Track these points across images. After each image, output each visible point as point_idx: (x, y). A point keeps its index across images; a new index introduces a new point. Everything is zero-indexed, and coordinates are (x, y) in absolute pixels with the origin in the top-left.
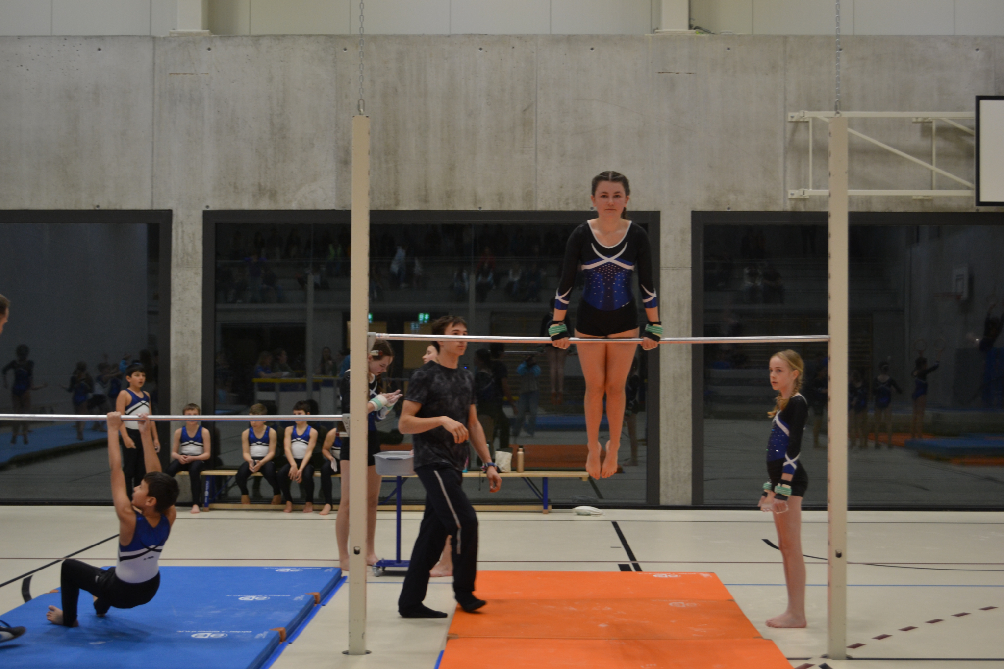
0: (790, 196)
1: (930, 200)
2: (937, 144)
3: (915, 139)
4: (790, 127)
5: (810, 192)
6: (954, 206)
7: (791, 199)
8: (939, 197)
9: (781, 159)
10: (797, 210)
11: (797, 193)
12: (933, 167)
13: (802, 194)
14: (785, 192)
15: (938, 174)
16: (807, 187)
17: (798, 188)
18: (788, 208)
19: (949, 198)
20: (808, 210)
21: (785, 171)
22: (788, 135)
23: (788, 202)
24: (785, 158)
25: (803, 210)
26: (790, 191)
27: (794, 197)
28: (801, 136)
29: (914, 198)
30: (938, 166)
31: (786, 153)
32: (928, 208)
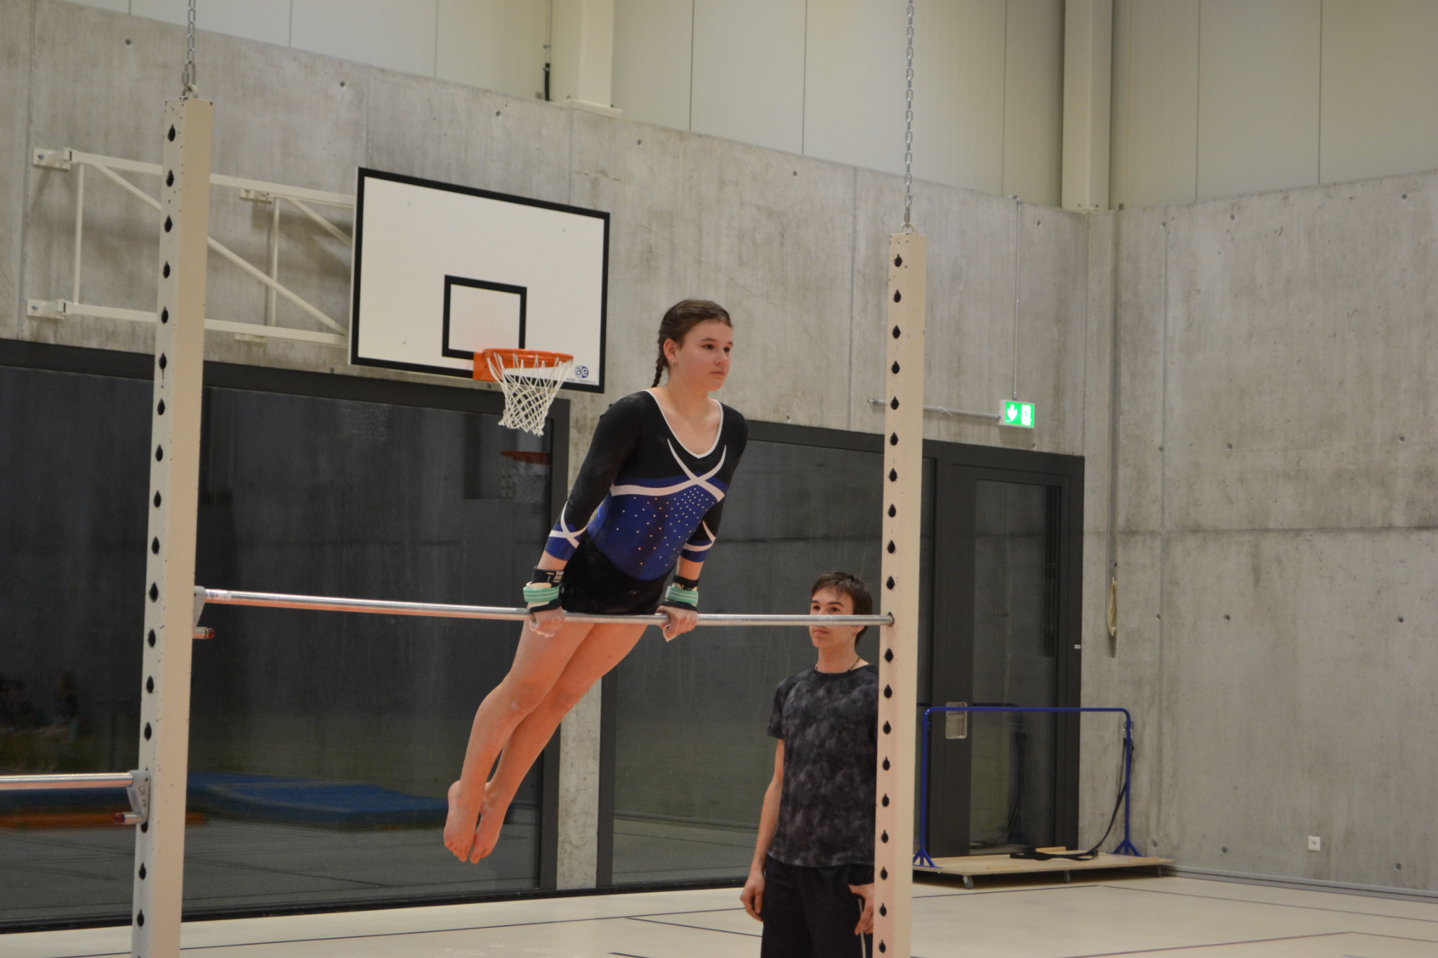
0: (30, 312)
1: (261, 343)
2: (279, 244)
3: (243, 228)
4: (35, 175)
5: (76, 308)
6: (301, 359)
7: (31, 318)
8: (276, 340)
9: (17, 237)
10: (42, 341)
11: (43, 308)
12: (272, 282)
13: (61, 308)
14: (22, 302)
15: (280, 296)
16: (71, 299)
17: (47, 297)
18: (26, 335)
19: (290, 343)
20: (60, 343)
21: (23, 261)
22: (32, 191)
23: (26, 323)
24: (24, 235)
25: (52, 341)
26: (31, 302)
27: (38, 314)
28: (56, 196)
29: (238, 337)
30: (279, 281)
31: (26, 225)
32: (258, 360)
